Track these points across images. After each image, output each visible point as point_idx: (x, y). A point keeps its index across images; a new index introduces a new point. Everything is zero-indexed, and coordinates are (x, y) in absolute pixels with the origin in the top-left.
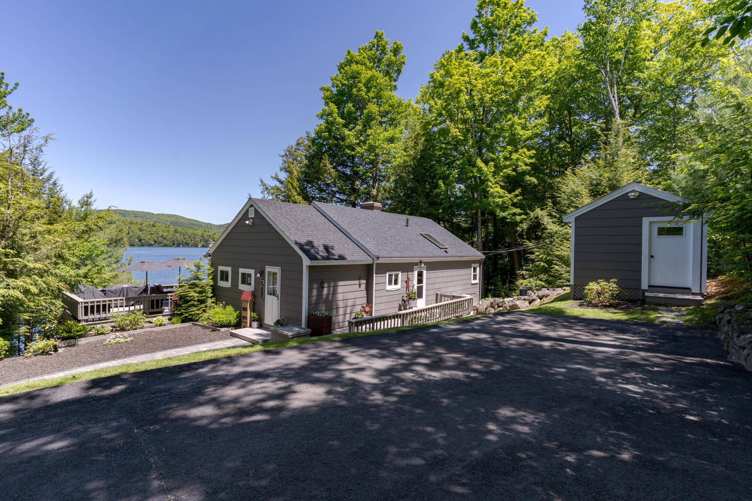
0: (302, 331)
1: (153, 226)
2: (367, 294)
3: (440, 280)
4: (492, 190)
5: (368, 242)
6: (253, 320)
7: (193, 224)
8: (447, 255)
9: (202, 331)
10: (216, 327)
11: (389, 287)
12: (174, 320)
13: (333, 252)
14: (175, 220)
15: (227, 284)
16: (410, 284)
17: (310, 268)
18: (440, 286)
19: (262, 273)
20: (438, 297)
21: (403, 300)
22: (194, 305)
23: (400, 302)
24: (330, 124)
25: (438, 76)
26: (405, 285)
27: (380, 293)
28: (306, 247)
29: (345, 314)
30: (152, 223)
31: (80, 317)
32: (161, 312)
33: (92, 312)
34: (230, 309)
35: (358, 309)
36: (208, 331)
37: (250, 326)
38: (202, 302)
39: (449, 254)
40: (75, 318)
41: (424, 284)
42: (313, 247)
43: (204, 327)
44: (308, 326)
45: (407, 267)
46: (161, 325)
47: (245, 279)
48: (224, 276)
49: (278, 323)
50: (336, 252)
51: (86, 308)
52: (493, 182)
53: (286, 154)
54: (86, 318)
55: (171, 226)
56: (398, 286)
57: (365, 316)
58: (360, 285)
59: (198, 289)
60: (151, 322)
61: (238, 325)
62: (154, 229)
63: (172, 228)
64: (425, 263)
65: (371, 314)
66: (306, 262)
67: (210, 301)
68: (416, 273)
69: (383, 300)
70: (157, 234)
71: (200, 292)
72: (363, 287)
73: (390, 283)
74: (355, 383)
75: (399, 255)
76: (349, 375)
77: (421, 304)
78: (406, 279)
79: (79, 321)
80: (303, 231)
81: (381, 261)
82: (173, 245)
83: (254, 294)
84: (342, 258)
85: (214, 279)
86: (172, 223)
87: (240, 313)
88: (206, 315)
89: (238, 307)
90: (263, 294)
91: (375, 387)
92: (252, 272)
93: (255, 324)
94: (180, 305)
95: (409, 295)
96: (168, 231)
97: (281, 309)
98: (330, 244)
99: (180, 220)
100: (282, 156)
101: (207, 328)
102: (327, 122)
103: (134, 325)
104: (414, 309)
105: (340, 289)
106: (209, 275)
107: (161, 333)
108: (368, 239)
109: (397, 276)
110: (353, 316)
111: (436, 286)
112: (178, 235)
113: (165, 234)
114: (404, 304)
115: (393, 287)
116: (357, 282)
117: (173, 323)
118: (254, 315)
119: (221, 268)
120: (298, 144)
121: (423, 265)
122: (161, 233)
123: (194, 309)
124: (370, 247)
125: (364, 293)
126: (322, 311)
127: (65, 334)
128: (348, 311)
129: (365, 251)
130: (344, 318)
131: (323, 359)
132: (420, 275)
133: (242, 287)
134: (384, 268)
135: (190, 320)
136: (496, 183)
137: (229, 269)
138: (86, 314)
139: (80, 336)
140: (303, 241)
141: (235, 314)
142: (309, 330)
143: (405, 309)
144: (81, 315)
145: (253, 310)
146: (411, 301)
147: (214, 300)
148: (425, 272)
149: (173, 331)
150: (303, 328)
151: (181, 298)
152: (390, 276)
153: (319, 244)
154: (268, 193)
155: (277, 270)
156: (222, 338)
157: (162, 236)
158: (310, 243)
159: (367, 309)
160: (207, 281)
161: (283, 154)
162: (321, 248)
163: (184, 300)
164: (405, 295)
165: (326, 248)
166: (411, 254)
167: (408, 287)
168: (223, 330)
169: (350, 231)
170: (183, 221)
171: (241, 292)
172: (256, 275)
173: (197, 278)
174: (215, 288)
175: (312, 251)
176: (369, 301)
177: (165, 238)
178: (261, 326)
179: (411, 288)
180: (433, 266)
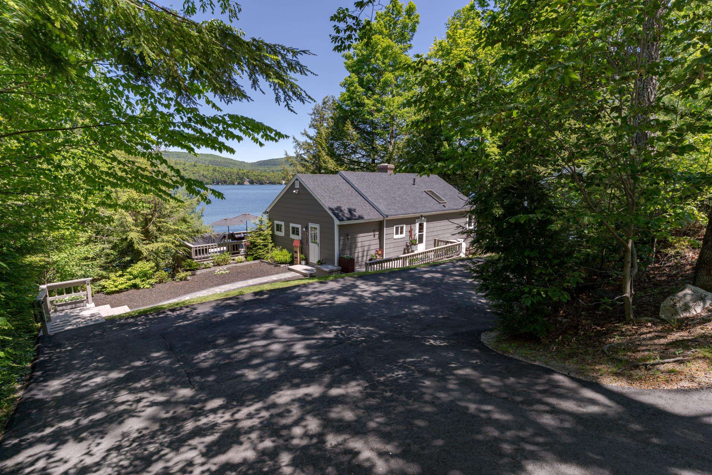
0: (335, 268)
1: (195, 166)
2: (380, 241)
3: (438, 229)
4: (489, 150)
5: (380, 203)
6: (302, 259)
7: (228, 163)
8: (445, 209)
9: (269, 267)
10: (278, 264)
11: (396, 237)
12: (249, 258)
13: (355, 213)
14: (212, 159)
15: (282, 234)
16: (413, 233)
17: (340, 226)
18: (439, 233)
19: (307, 228)
20: (436, 243)
21: (407, 246)
22: (260, 248)
23: (405, 247)
24: (352, 93)
25: (445, 44)
26: (409, 234)
27: (389, 241)
28: (336, 211)
29: (363, 256)
30: (193, 163)
31: (193, 257)
32: (239, 253)
33: (200, 254)
34: (285, 251)
35: (373, 252)
36: (272, 266)
37: (300, 264)
38: (266, 246)
39: (447, 208)
40: (190, 258)
41: (424, 233)
42: (341, 211)
43: (269, 263)
44: (339, 265)
45: (410, 221)
46: (241, 262)
47: (295, 231)
48: (279, 228)
49: (320, 263)
50: (357, 214)
51: (196, 251)
52: (491, 142)
53: (314, 113)
54: (196, 257)
55: (210, 166)
56: (404, 235)
57: (378, 257)
58: (374, 236)
59: (262, 238)
60: (234, 260)
61: (292, 263)
62: (196, 169)
63: (211, 168)
64: (425, 217)
65: (382, 256)
66: (337, 222)
67: (270, 246)
68: (417, 225)
69: (392, 245)
70: (199, 173)
71: (264, 240)
72: (377, 237)
73: (397, 233)
74: (361, 297)
75: (403, 212)
76: (360, 293)
77: (421, 248)
78: (409, 229)
79: (193, 260)
80: (333, 198)
81: (389, 218)
82: (213, 183)
83: (301, 242)
84: (361, 218)
85: (272, 230)
86: (210, 162)
87: (293, 255)
88: (269, 255)
89: (291, 250)
90: (307, 242)
91: (369, 298)
92: (299, 226)
93: (303, 262)
94: (251, 248)
95: (411, 241)
96: (208, 170)
97: (321, 253)
98: (353, 207)
99: (217, 159)
100: (311, 115)
101: (271, 264)
102: (348, 91)
103: (225, 262)
104: (416, 252)
105: (359, 240)
106: (268, 228)
107: (243, 267)
108: (381, 201)
109: (402, 228)
110: (369, 258)
111: (435, 233)
112: (216, 174)
113: (205, 173)
114: (407, 249)
115: (399, 236)
116: (372, 233)
117: (248, 261)
118: (303, 256)
119: (276, 222)
120: (324, 103)
121: (423, 218)
122: (202, 172)
123: (261, 251)
124: (382, 207)
125: (377, 241)
126: (347, 254)
127: (188, 268)
128: (365, 254)
129: (378, 210)
130: (362, 259)
131: (348, 286)
132: (421, 226)
133: (292, 236)
134: (392, 223)
135: (259, 258)
136: (494, 143)
137: (282, 223)
138: (196, 255)
139: (197, 269)
140: (334, 206)
141: (289, 255)
142: (340, 268)
143: (408, 252)
144: (194, 256)
145: (302, 253)
146: (413, 246)
147: (273, 244)
148: (425, 224)
149: (250, 266)
150: (336, 267)
151: (251, 243)
152: (397, 228)
153: (345, 208)
154: (300, 148)
155: (317, 226)
156: (283, 272)
157: (203, 175)
158: (339, 208)
159: (380, 252)
160: (268, 232)
161: (312, 112)
162: (346, 211)
163: (253, 245)
164: (408, 242)
165: (350, 211)
166: (414, 211)
167: (411, 236)
168: (282, 266)
169: (367, 195)
170: (219, 160)
171: (293, 240)
172: (302, 229)
173: (261, 229)
174: (273, 236)
175: (340, 214)
176: (381, 247)
177: (205, 177)
178: (307, 264)
179: (413, 236)
180: (431, 218)
